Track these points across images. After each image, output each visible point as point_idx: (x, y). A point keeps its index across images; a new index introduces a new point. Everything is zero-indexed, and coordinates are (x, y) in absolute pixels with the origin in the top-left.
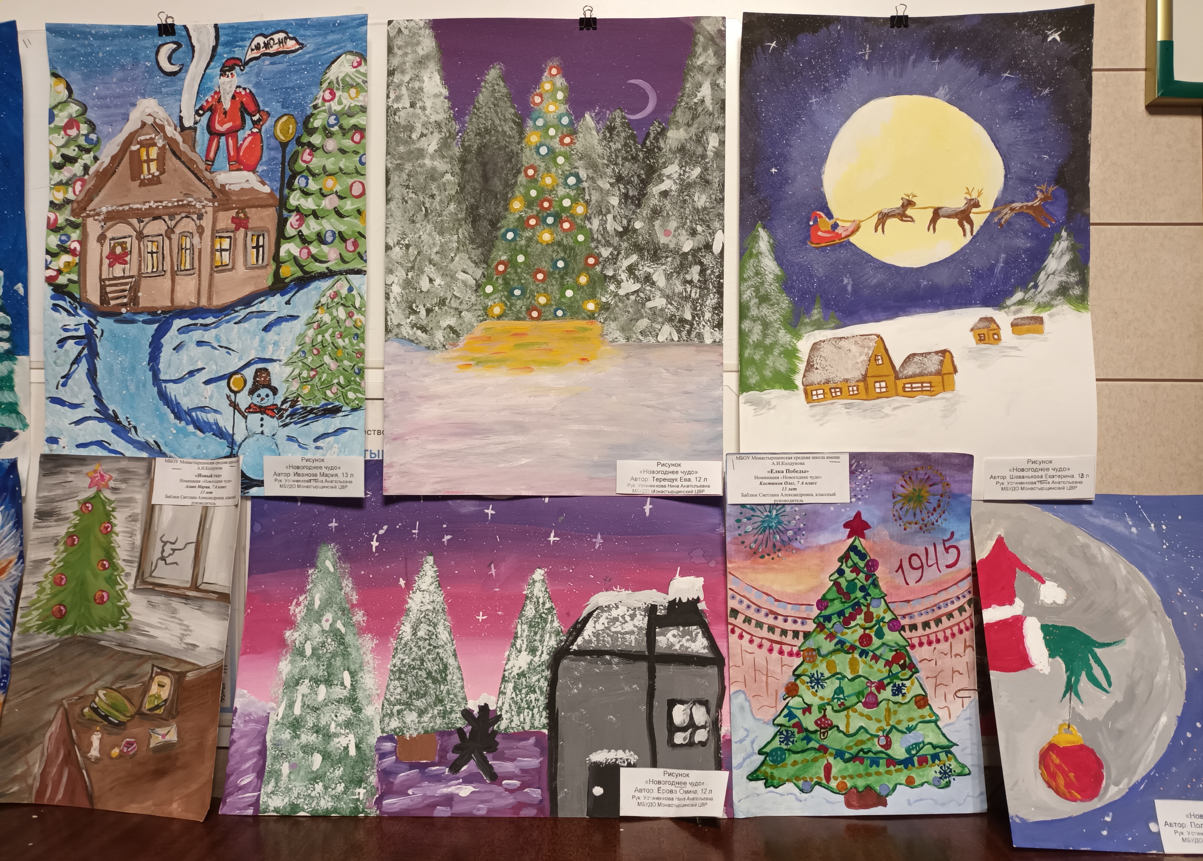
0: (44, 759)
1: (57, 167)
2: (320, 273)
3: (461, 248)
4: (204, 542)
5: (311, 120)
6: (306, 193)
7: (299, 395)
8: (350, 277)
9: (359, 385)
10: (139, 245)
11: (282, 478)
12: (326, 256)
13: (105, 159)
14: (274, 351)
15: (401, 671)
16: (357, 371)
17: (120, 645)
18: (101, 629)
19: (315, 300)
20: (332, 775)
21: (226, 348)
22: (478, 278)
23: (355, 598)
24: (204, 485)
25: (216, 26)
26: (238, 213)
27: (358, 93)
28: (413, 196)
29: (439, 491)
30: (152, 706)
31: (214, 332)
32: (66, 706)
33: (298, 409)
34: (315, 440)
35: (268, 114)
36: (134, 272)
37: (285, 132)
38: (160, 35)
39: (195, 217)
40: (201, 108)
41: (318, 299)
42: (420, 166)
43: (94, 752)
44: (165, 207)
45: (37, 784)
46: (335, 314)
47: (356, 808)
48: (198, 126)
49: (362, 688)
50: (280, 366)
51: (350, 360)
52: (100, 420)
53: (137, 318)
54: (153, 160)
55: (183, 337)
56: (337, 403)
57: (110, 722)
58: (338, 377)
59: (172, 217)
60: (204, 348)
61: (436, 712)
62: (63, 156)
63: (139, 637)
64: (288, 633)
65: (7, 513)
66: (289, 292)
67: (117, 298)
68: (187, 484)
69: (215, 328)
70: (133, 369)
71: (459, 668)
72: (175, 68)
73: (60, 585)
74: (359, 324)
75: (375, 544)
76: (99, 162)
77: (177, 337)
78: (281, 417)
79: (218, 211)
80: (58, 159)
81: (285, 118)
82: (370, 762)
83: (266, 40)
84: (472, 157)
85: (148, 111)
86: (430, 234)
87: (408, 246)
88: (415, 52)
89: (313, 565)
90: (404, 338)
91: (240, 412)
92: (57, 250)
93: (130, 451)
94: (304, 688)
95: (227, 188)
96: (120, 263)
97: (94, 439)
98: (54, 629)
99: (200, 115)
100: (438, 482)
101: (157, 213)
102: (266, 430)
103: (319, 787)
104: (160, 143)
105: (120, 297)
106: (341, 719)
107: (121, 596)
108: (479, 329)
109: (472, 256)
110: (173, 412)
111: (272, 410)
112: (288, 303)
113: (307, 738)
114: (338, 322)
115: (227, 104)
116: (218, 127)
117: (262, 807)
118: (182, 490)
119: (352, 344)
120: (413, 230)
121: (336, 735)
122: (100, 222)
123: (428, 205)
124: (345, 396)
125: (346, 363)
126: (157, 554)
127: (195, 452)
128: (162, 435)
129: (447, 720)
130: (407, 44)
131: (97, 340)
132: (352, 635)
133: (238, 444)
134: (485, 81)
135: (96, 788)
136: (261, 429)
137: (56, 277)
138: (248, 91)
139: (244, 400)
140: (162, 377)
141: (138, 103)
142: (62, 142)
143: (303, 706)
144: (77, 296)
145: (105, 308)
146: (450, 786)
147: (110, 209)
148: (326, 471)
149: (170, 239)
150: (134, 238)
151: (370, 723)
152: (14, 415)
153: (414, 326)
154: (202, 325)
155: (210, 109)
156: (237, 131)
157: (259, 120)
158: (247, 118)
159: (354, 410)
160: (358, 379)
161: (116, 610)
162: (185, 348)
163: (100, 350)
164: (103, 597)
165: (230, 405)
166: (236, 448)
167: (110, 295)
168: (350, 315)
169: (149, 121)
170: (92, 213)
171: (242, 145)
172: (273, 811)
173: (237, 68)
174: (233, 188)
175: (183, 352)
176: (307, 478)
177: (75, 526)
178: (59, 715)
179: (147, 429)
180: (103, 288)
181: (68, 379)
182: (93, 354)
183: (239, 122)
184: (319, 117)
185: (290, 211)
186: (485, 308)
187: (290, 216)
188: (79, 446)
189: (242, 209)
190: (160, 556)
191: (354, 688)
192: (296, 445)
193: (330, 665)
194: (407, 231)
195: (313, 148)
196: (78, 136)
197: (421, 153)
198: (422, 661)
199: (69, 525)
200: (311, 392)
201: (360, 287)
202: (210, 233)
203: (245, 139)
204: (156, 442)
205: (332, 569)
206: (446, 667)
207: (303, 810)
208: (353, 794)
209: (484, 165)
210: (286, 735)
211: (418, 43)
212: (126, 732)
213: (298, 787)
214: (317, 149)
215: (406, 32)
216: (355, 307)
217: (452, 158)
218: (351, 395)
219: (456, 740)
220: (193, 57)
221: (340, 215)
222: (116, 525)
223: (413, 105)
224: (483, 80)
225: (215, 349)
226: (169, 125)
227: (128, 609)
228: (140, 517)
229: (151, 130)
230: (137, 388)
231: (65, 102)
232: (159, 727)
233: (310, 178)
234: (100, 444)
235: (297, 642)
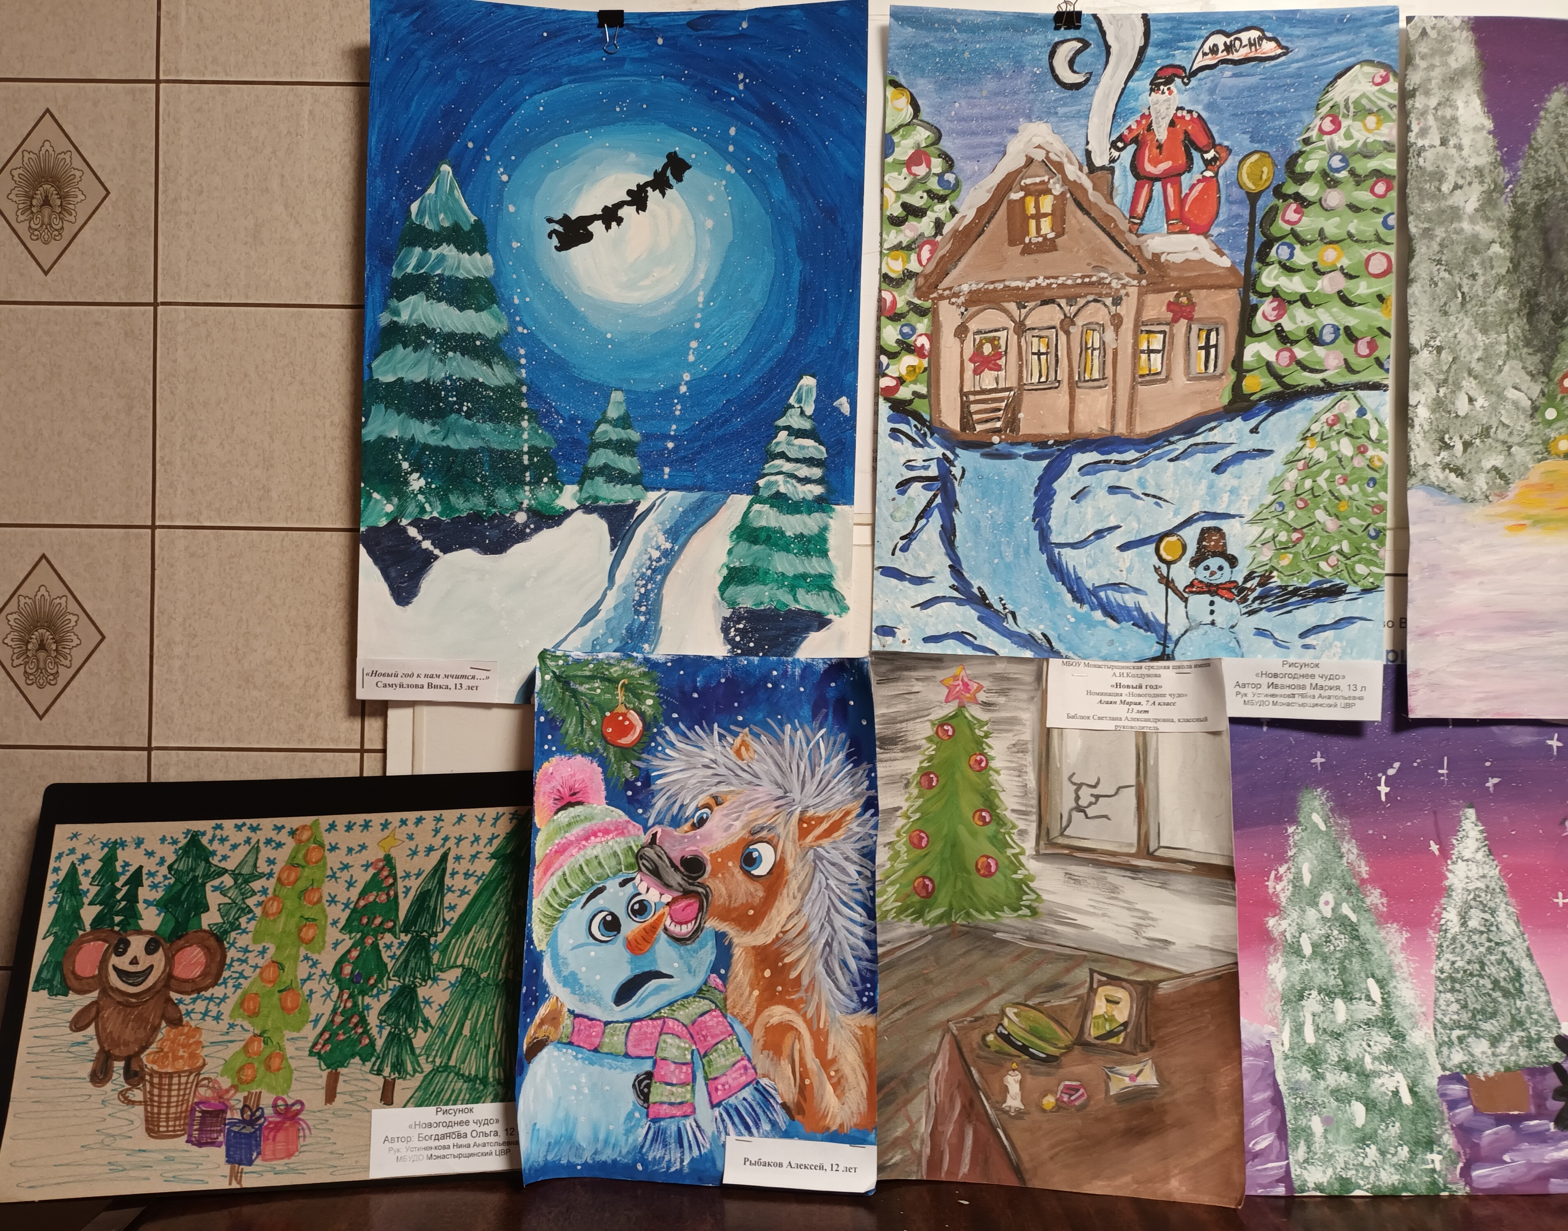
0: (932, 1112)
1: (897, 222)
2: (1312, 387)
3: (1512, 352)
4: (1151, 785)
5: (1300, 160)
6: (1289, 269)
7: (1274, 568)
8: (1360, 393)
9: (1376, 554)
10: (1019, 343)
11: (1248, 690)
12: (1321, 362)
13: (968, 211)
14: (1230, 502)
15: (1454, 980)
16: (1373, 534)
17: (1030, 939)
18: (993, 914)
19: (1301, 427)
20: (1386, 1134)
21: (1154, 496)
22: (1534, 398)
23: (1364, 870)
24: (1129, 699)
25: (1145, 17)
26: (1178, 296)
27: (1379, 123)
28: (1446, 275)
29: (1485, 712)
30: (1102, 1032)
31: (1136, 473)
32: (955, 1032)
33: (1272, 589)
34: (1303, 635)
35: (1229, 150)
36: (1013, 382)
37: (1256, 177)
38: (1057, 28)
39: (1109, 301)
40: (1121, 138)
41: (1306, 426)
42: (1457, 232)
43: (1014, 1102)
44: (1062, 286)
45: (927, 1151)
46: (1335, 448)
47: (1434, 1183)
48: (1116, 165)
49: (1397, 1003)
50: (1242, 524)
51: (1362, 517)
52: (959, 602)
53: (1017, 450)
54: (1045, 215)
55: (1088, 480)
56: (1337, 581)
57: (1033, 1056)
58: (1340, 542)
59: (1071, 301)
60: (1120, 497)
61: (1516, 1040)
62: (904, 205)
63: (1059, 928)
64: (1271, 922)
65: (832, 739)
66: (1258, 415)
67: (987, 421)
68: (1099, 698)
69: (1138, 467)
70: (1009, 527)
71: (1539, 975)
72: (1079, 79)
73: (919, 847)
74: (1377, 464)
75: (1383, 789)
76: (957, 217)
77: (1078, 481)
78: (1244, 600)
79: (1146, 293)
80: (896, 210)
81: (1255, 157)
82: (1437, 1114)
83: (1228, 41)
84: (1527, 220)
85: (1037, 141)
86: (1469, 333)
87: (1439, 349)
88: (1445, 64)
89: (1294, 821)
90: (1432, 485)
91: (1176, 591)
92: (898, 349)
93: (1006, 648)
94: (1312, 1004)
95: (1163, 259)
96: (991, 369)
97: (952, 630)
98: (919, 914)
99: (1120, 150)
100: (1481, 700)
101: (1048, 294)
102: (1219, 618)
103: (1372, 1151)
104: (1057, 189)
105: (992, 420)
106: (1377, 1050)
107: (1016, 864)
108: (1537, 472)
109: (1528, 364)
110: (1070, 591)
111: (1229, 590)
112: (1254, 430)
113: (1336, 1078)
114: (1340, 460)
115: (1161, 133)
116: (1149, 168)
117: (1297, 1183)
118: (1091, 706)
119: (1365, 494)
120: (1445, 325)
121: (1378, 1074)
122: (959, 306)
123: (1465, 289)
124: (1351, 571)
125: (1355, 521)
126: (1068, 802)
127: (1105, 650)
128: (1055, 626)
129: (1534, 1052)
130: (1434, 53)
131: (956, 483)
132: (1368, 926)
133: (1174, 638)
134: (1546, 110)
135: (1025, 1157)
136: (1209, 619)
137: (896, 389)
138: (1195, 115)
139: (1182, 574)
140: (1054, 538)
141: (1020, 128)
142: (904, 184)
143: (1316, 1031)
144: (927, 417)
145: (968, 436)
146: (1562, 1149)
147: (974, 287)
148: (1321, 682)
149: (1068, 333)
150: (1011, 331)
151: (1422, 1056)
152: (826, 593)
153: (1446, 466)
154: (1117, 462)
155: (1135, 140)
156: (1180, 175)
157: (1214, 159)
158: (1196, 155)
159: (1366, 591)
160: (1374, 545)
161: (1012, 887)
162: (1091, 496)
163: (959, 497)
164: (989, 865)
165: (1160, 582)
166: (1171, 646)
167: (975, 417)
168: (1361, 450)
169: (1040, 156)
170: (947, 292)
171: (1187, 195)
172: (1314, 1189)
173: (1178, 81)
174: (1172, 258)
175: (1087, 504)
176: (1288, 691)
177: (930, 759)
178: (946, 1046)
179: (1031, 615)
180: (965, 406)
181: (911, 540)
182: (950, 504)
183: (1182, 161)
184: (1313, 156)
185: (1263, 295)
186: (1546, 442)
187: (1262, 303)
188: (927, 640)
189: (1186, 291)
190: (1074, 805)
191: (1387, 1004)
192: (1270, 642)
193: (1343, 970)
194: (1438, 327)
195: (1302, 202)
196: (928, 175)
197: (1455, 214)
198: (1482, 965)
199: (922, 758)
200: (1294, 563)
201: (1377, 409)
202: (1131, 326)
203: (1193, 187)
204: (1044, 635)
205: (1323, 828)
206: (1519, 974)
207: (1359, 1187)
208: (1424, 1162)
209: (1545, 231)
210: (1304, 1074)
211: (1450, 52)
212: (1062, 1071)
213: (1343, 1153)
214: (1311, 203)
215: (1433, 34)
216: (1370, 439)
217: (1499, 221)
218: (1361, 569)
219: (1553, 1081)
220: (1107, 62)
221: (1346, 300)
222: (993, 758)
223: (1444, 142)
224: (1543, 109)
225: (1138, 498)
226: (1071, 163)
227: (1031, 885)
228: (1030, 746)
229: (1042, 170)
230: (1016, 555)
231: (908, 124)
232: (1121, 1063)
233: (1298, 247)
234: (960, 637)
235: (1288, 935)
